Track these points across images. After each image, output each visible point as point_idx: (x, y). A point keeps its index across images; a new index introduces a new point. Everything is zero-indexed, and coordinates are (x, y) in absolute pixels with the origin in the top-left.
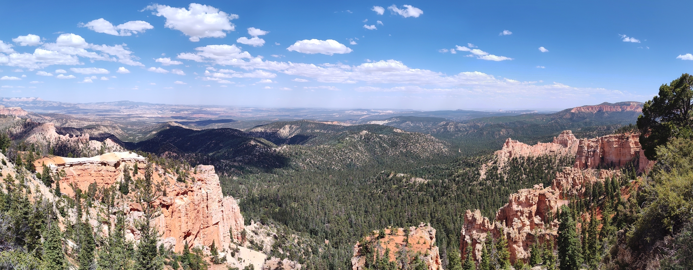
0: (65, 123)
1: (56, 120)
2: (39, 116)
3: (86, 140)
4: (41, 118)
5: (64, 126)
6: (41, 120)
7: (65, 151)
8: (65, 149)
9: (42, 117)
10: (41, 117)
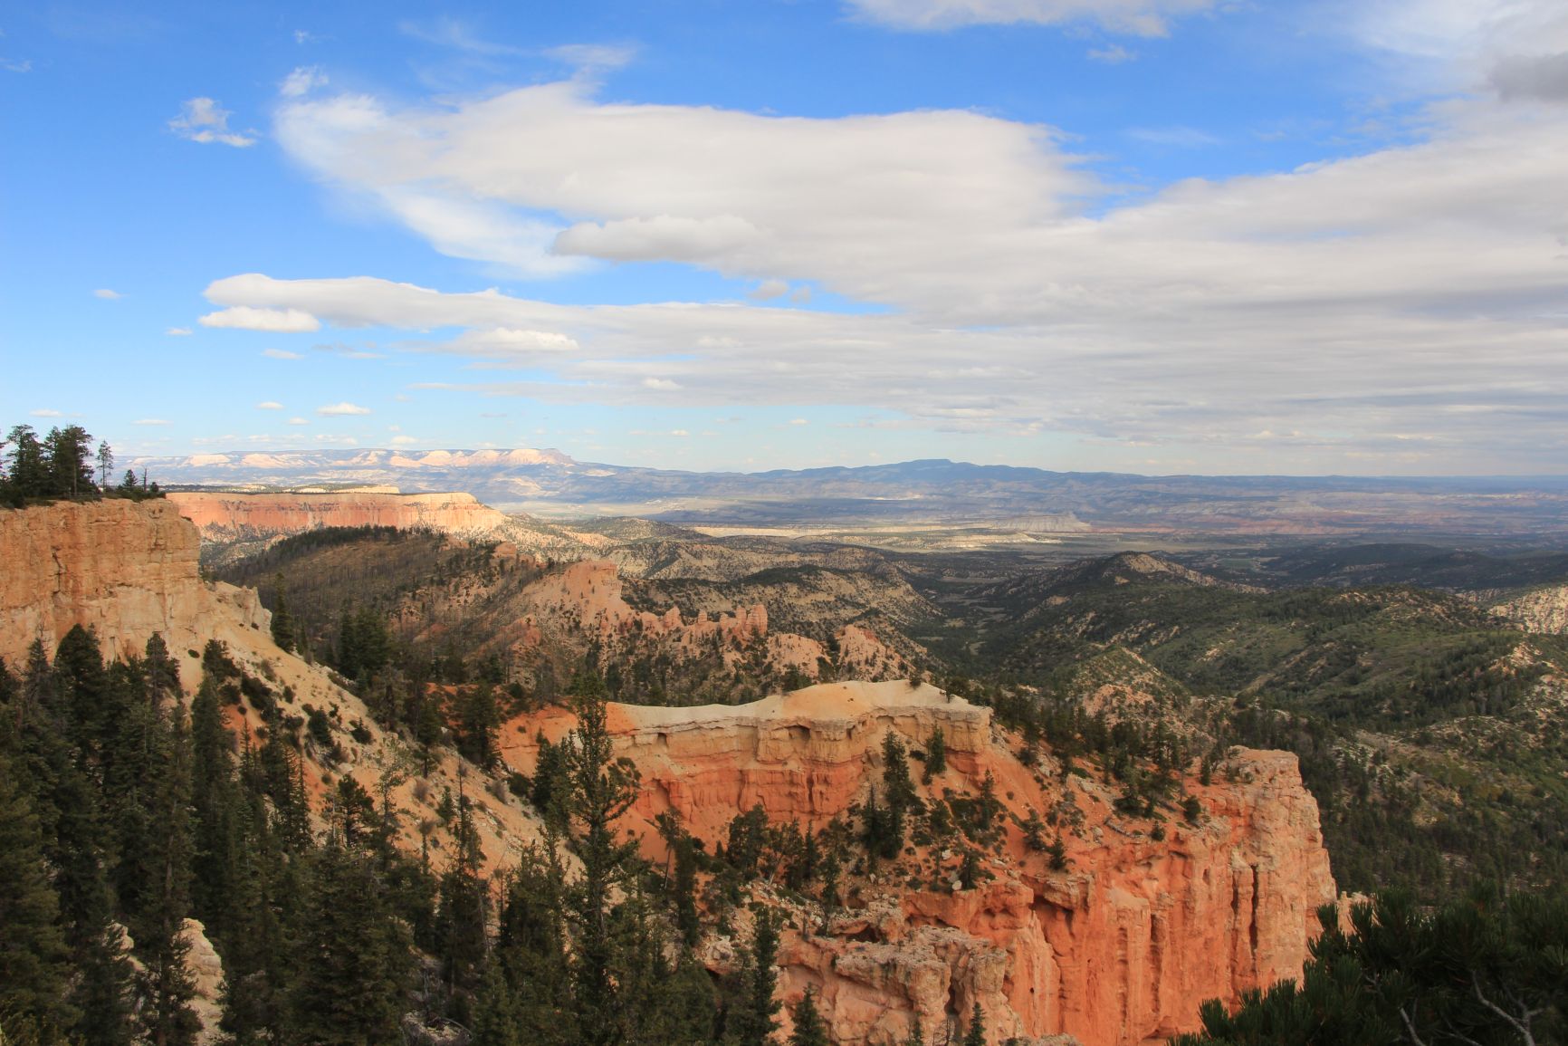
0: (669, 562)
1: (630, 547)
2: (553, 532)
3: (755, 631)
4: (564, 542)
5: (661, 574)
6: (565, 550)
7: (663, 681)
8: (663, 673)
9: (566, 537)
10: (561, 535)
